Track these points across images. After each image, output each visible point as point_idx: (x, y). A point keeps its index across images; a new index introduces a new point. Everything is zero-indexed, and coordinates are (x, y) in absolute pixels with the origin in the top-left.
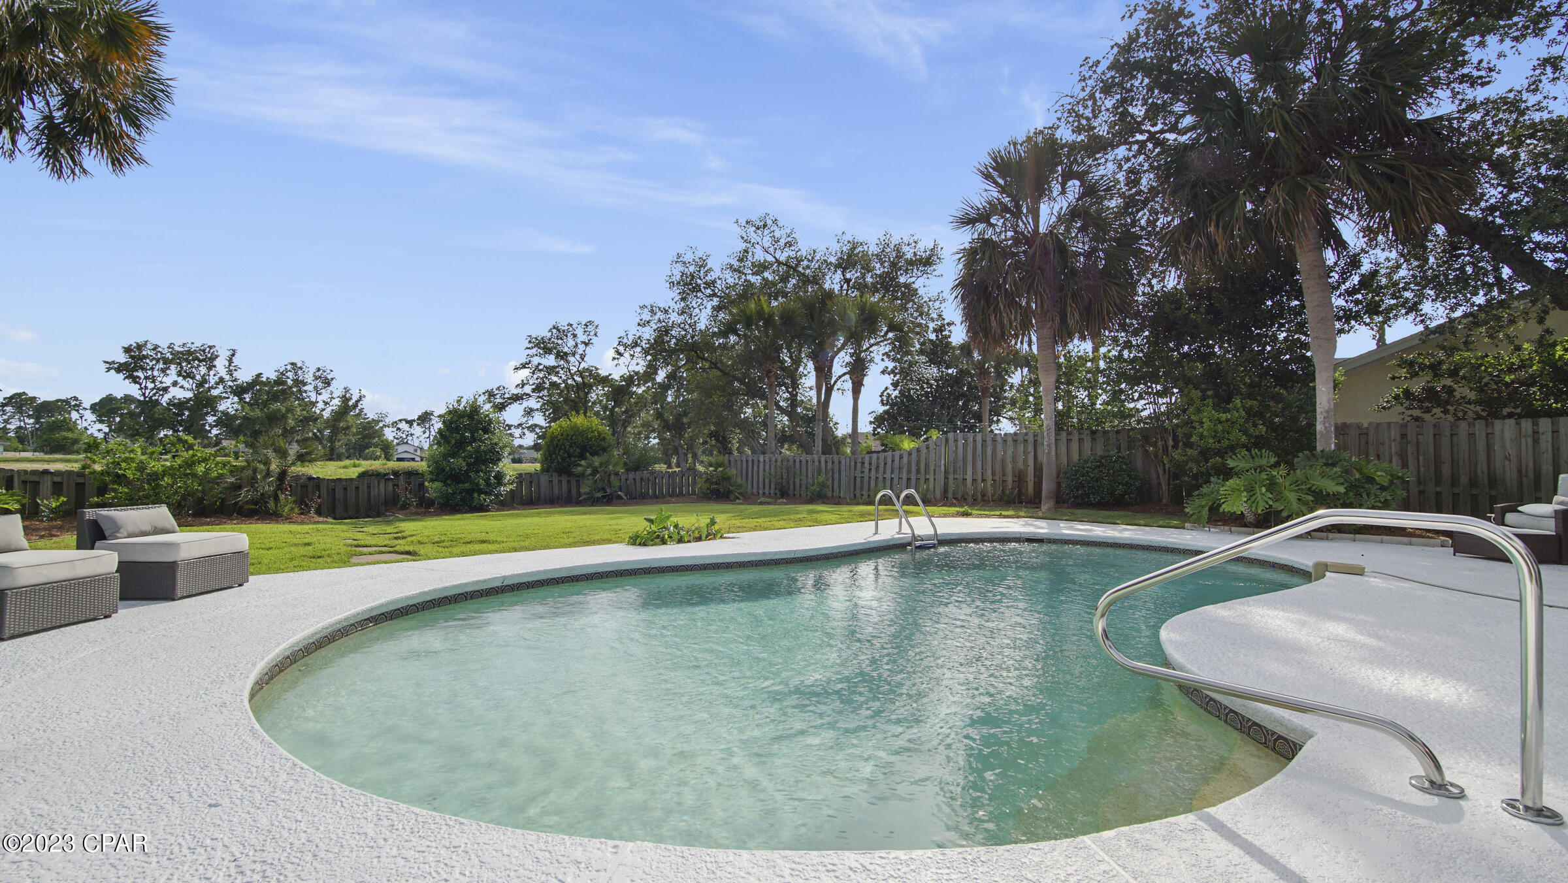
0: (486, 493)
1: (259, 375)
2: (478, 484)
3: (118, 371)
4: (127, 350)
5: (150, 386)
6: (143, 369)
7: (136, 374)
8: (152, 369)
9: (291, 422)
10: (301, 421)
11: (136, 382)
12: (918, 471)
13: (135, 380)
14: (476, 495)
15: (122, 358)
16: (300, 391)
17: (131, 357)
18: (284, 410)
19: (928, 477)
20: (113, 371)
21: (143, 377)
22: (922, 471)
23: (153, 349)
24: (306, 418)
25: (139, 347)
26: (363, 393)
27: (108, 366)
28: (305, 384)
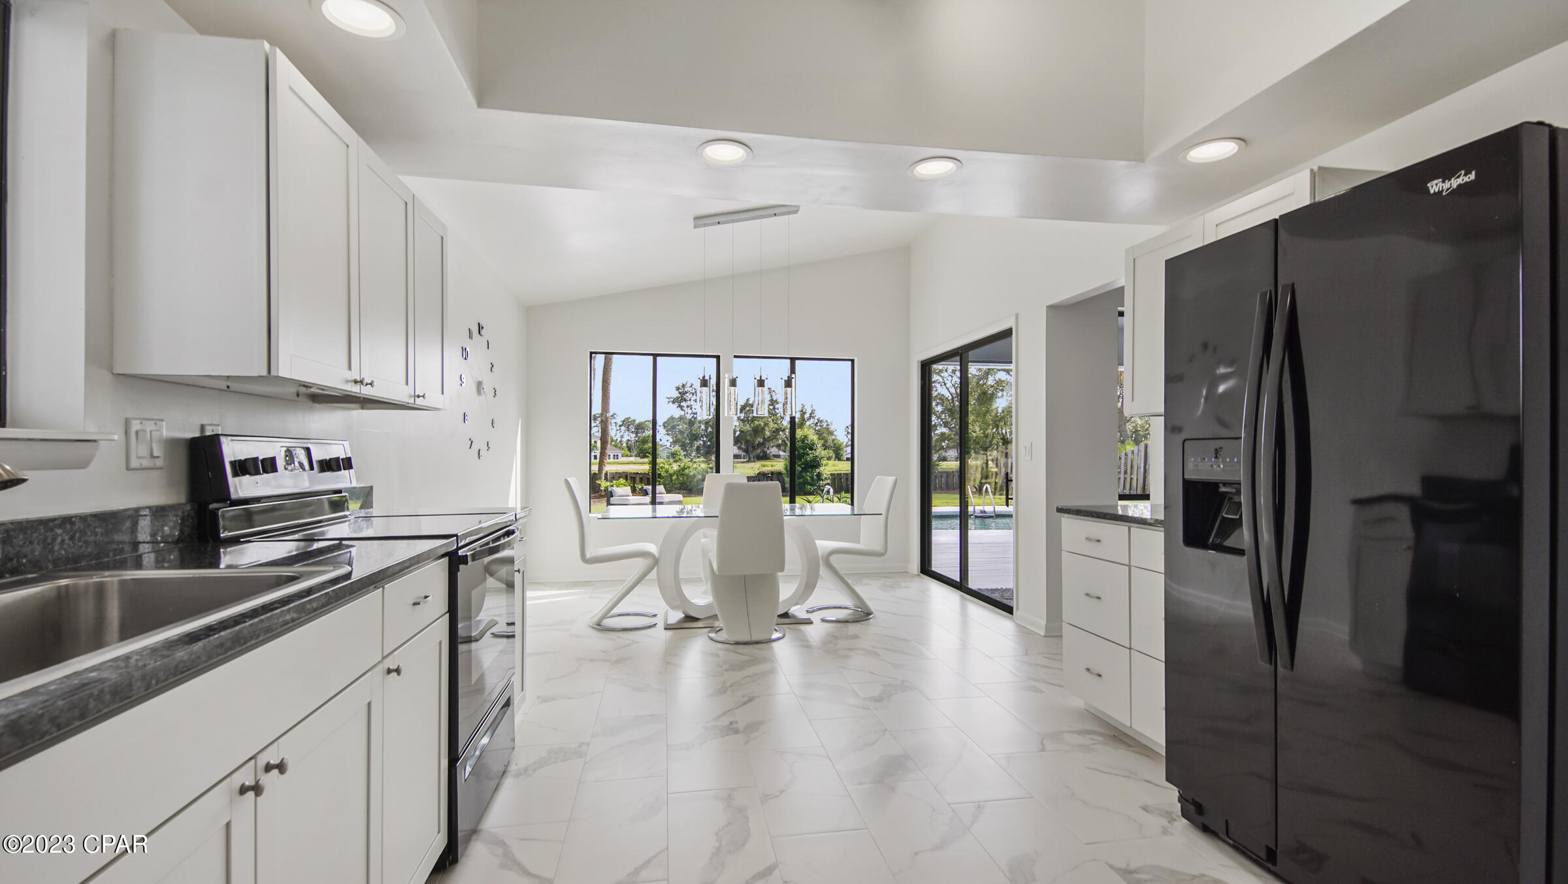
0: (811, 485)
1: (748, 400)
2: (808, 480)
3: (673, 402)
4: (678, 389)
5: (690, 411)
6: (685, 400)
7: (682, 404)
8: (690, 400)
9: (768, 434)
10: (774, 432)
11: (682, 410)
12: (1125, 472)
13: (681, 407)
14: (806, 486)
15: (676, 394)
16: (774, 408)
17: (680, 393)
18: (762, 424)
19: (1132, 476)
20: (671, 403)
21: (685, 406)
22: (1129, 471)
23: (691, 387)
24: (777, 429)
25: (683, 386)
26: (814, 407)
27: (668, 400)
28: (778, 403)
